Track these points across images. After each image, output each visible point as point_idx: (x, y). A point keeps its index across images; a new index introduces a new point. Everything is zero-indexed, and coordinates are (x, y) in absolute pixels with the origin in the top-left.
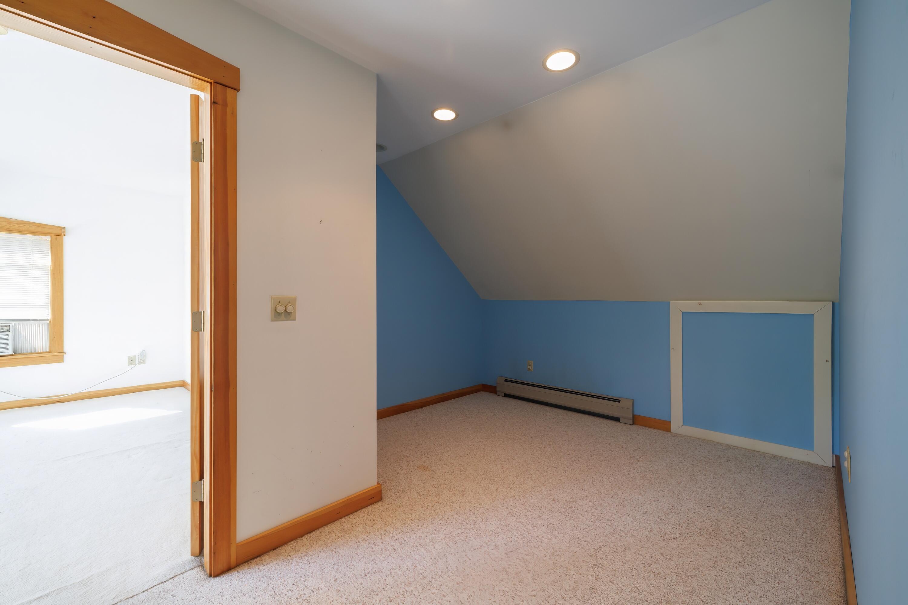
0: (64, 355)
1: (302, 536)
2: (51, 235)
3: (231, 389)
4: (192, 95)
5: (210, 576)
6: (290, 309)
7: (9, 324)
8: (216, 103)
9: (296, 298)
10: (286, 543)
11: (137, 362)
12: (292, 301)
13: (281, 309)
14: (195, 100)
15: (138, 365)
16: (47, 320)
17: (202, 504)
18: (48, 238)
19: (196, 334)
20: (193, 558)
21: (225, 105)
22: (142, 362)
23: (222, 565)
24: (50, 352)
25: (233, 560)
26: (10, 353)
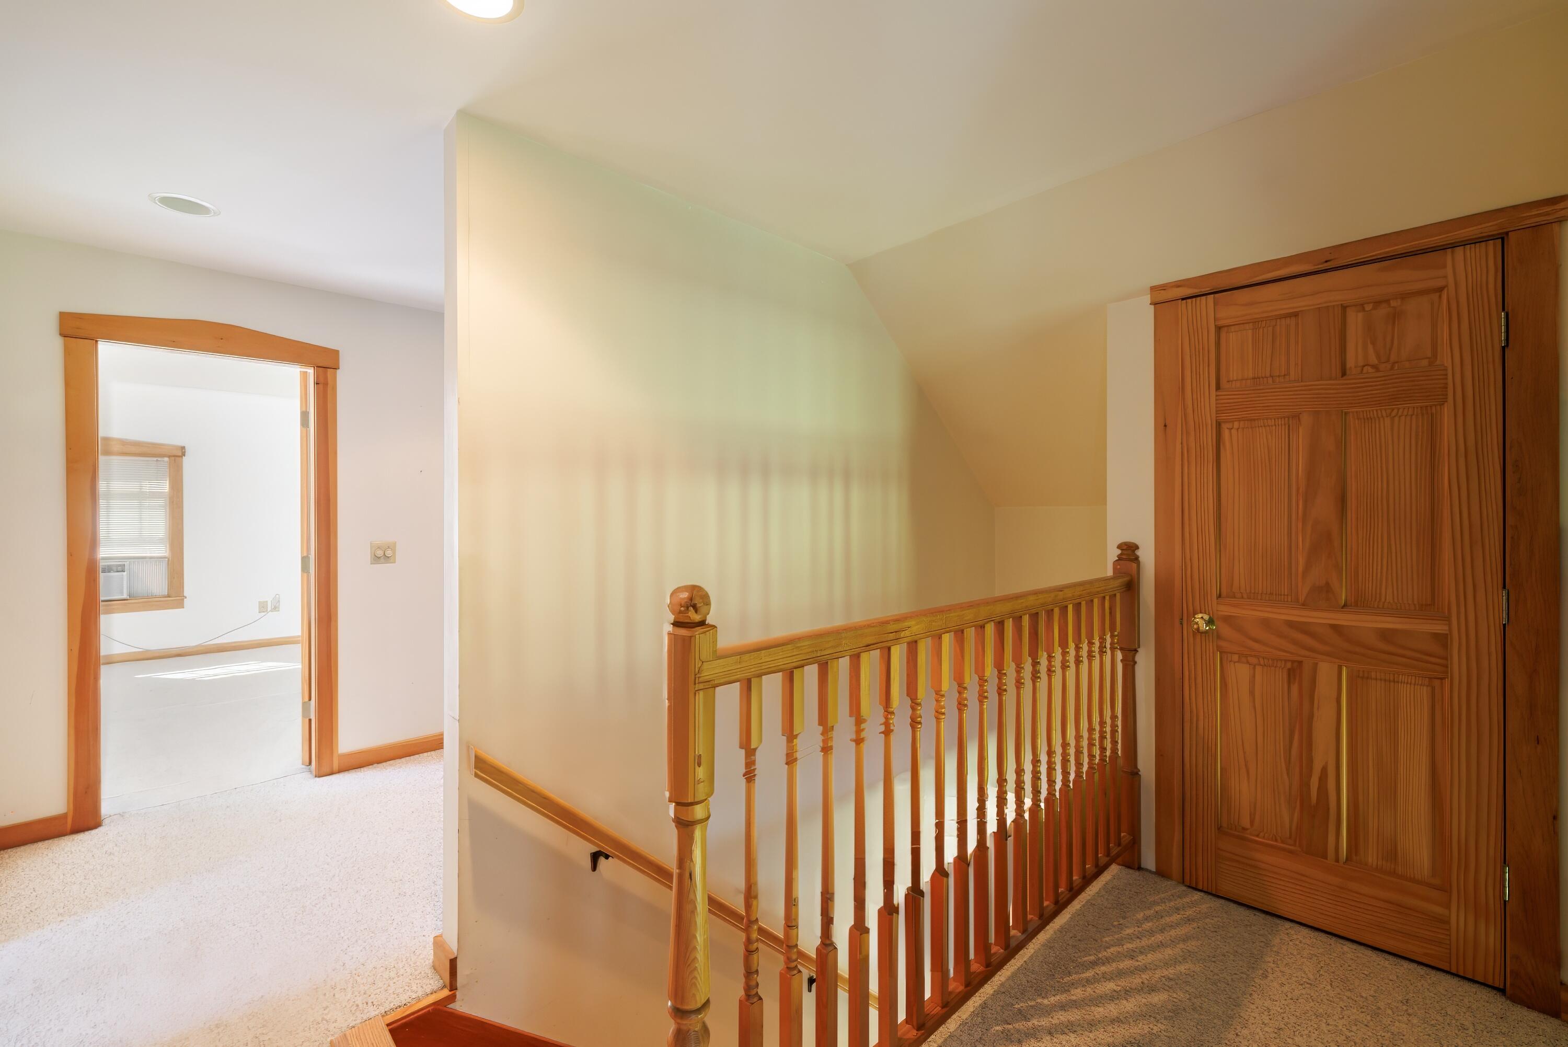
0: (185, 599)
1: (400, 757)
2: (169, 457)
3: (333, 623)
4: (300, 371)
5: (316, 777)
6: (389, 553)
7: (124, 563)
8: (318, 384)
9: (396, 542)
10: (386, 761)
11: (269, 609)
12: (392, 547)
13: (380, 553)
14: (304, 375)
15: (270, 613)
16: (165, 557)
17: (310, 720)
18: (166, 459)
19: (305, 574)
20: (303, 766)
21: (326, 384)
22: (276, 608)
23: (326, 769)
24: (169, 596)
25: (336, 766)
26: (125, 596)
